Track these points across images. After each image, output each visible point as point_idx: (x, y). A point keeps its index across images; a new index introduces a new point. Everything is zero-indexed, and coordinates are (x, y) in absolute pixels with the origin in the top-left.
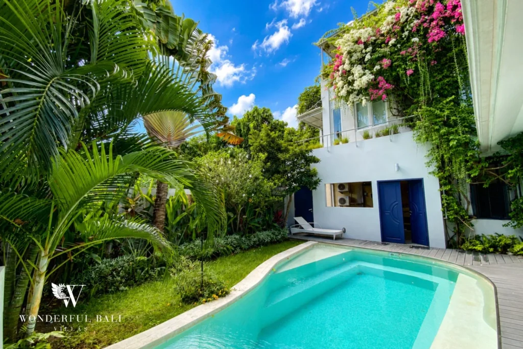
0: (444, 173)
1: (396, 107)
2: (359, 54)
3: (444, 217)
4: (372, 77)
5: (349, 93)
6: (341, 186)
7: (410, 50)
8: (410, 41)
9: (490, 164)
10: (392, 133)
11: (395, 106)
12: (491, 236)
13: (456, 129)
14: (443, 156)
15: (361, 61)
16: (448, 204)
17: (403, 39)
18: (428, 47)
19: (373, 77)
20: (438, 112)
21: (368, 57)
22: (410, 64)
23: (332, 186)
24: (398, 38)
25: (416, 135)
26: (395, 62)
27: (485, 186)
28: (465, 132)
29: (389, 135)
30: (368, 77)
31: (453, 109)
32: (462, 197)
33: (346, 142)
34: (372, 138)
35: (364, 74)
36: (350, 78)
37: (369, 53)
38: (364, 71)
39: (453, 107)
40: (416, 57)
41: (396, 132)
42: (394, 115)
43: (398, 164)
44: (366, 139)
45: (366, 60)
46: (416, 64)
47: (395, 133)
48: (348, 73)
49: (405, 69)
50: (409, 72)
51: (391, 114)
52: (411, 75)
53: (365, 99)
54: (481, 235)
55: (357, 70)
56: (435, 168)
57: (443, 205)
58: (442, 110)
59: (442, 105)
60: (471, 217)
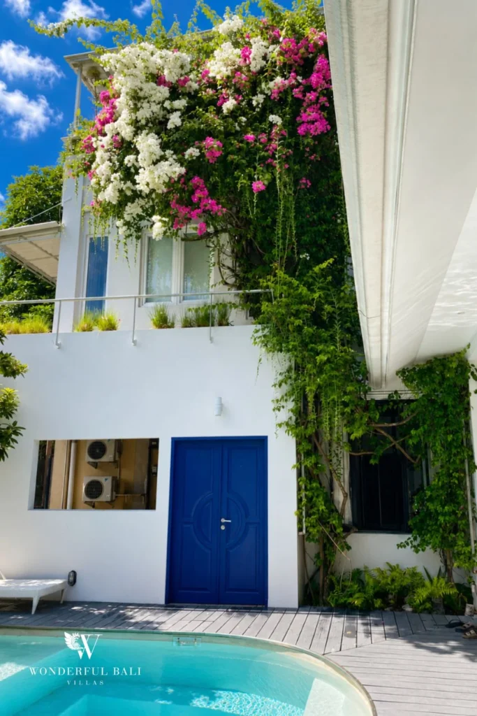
0: (306, 428)
1: (231, 265)
2: (156, 108)
3: (300, 530)
4: (179, 170)
5: (125, 199)
6: (97, 448)
7: (264, 137)
8: (265, 121)
9: (382, 415)
10: (216, 323)
11: (229, 262)
12: (379, 570)
13: (331, 333)
14: (303, 389)
15: (158, 125)
16: (310, 499)
17: (253, 108)
18: (297, 144)
19: (183, 170)
20: (303, 290)
21: (175, 120)
22: (261, 168)
23: (73, 445)
24: (244, 103)
25: (260, 334)
26: (232, 153)
27: (372, 462)
28: (345, 342)
29: (208, 326)
30: (172, 169)
31: (329, 290)
32: (336, 483)
33: (111, 327)
34: (172, 326)
35: (163, 158)
36: (129, 159)
37: (178, 113)
38: (164, 151)
39: (330, 287)
40: (273, 157)
41: (223, 322)
42: (226, 284)
43: (221, 398)
44: (160, 327)
45: (170, 126)
46: (272, 173)
47: (220, 325)
48: (125, 147)
49: (251, 179)
50: (259, 185)
51: (221, 279)
52: (261, 193)
53: (160, 221)
54: (362, 569)
55: (148, 143)
56: (291, 414)
57: (300, 501)
58: (310, 287)
59: (312, 277)
60: (347, 529)
